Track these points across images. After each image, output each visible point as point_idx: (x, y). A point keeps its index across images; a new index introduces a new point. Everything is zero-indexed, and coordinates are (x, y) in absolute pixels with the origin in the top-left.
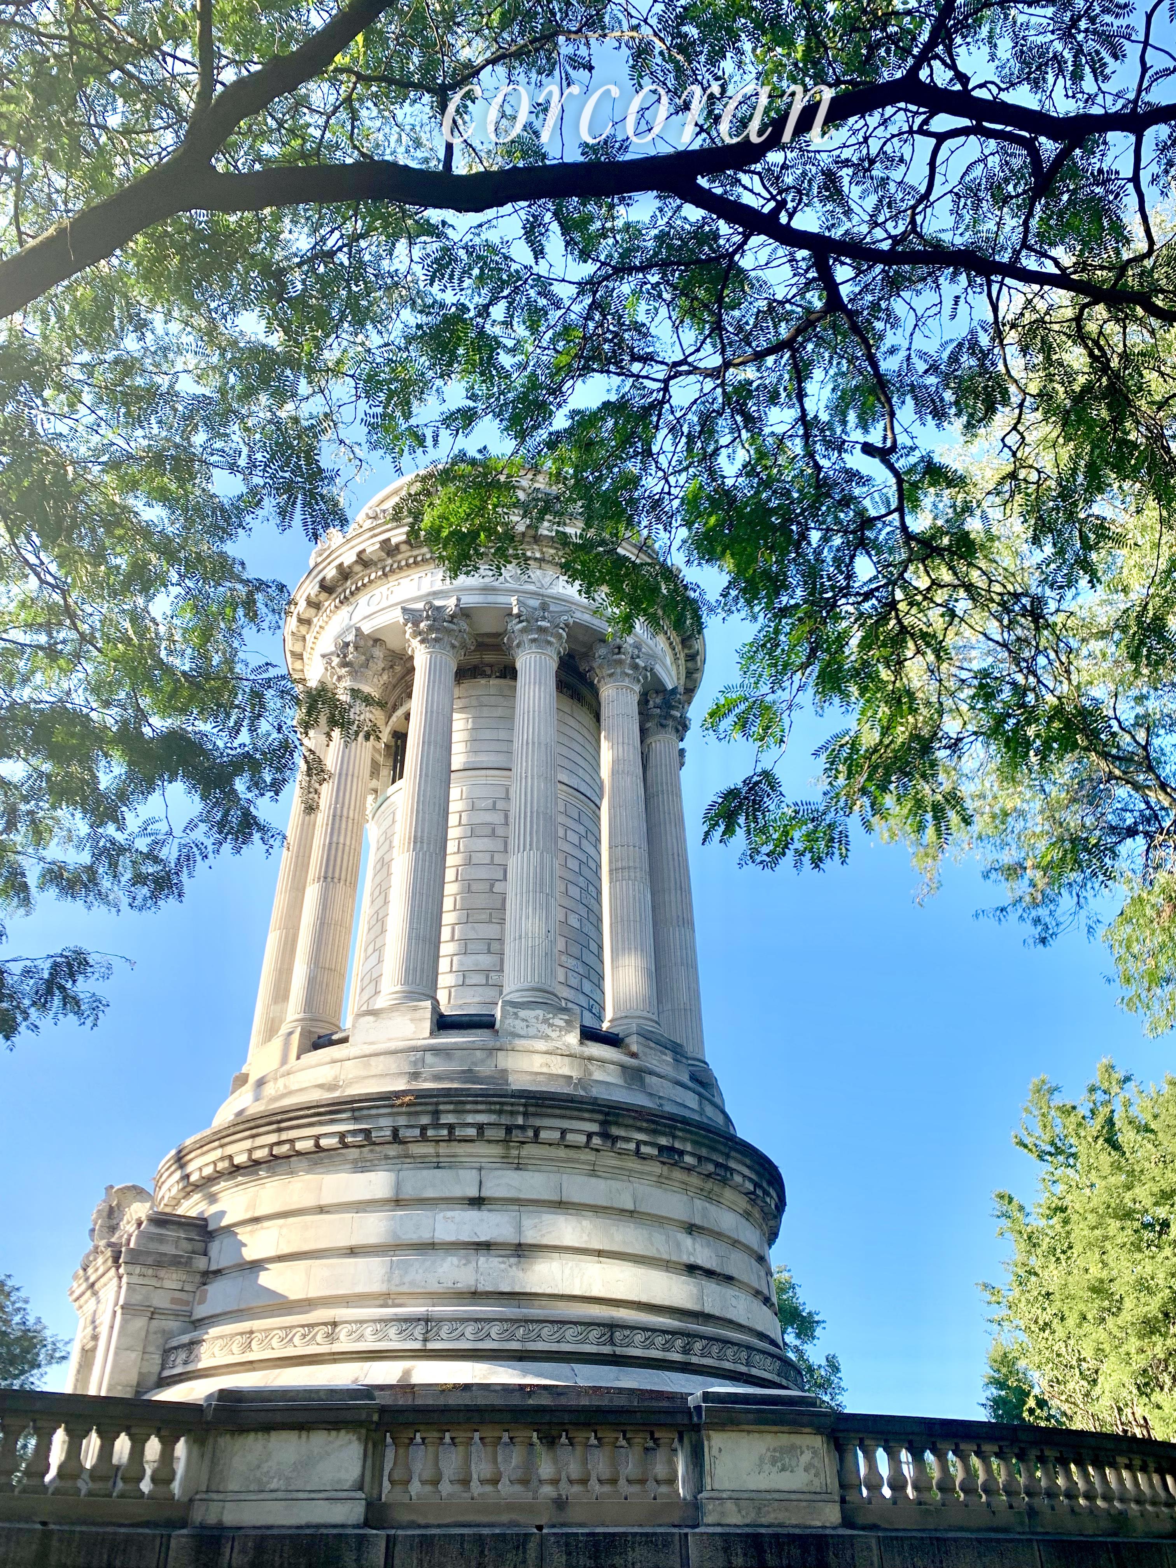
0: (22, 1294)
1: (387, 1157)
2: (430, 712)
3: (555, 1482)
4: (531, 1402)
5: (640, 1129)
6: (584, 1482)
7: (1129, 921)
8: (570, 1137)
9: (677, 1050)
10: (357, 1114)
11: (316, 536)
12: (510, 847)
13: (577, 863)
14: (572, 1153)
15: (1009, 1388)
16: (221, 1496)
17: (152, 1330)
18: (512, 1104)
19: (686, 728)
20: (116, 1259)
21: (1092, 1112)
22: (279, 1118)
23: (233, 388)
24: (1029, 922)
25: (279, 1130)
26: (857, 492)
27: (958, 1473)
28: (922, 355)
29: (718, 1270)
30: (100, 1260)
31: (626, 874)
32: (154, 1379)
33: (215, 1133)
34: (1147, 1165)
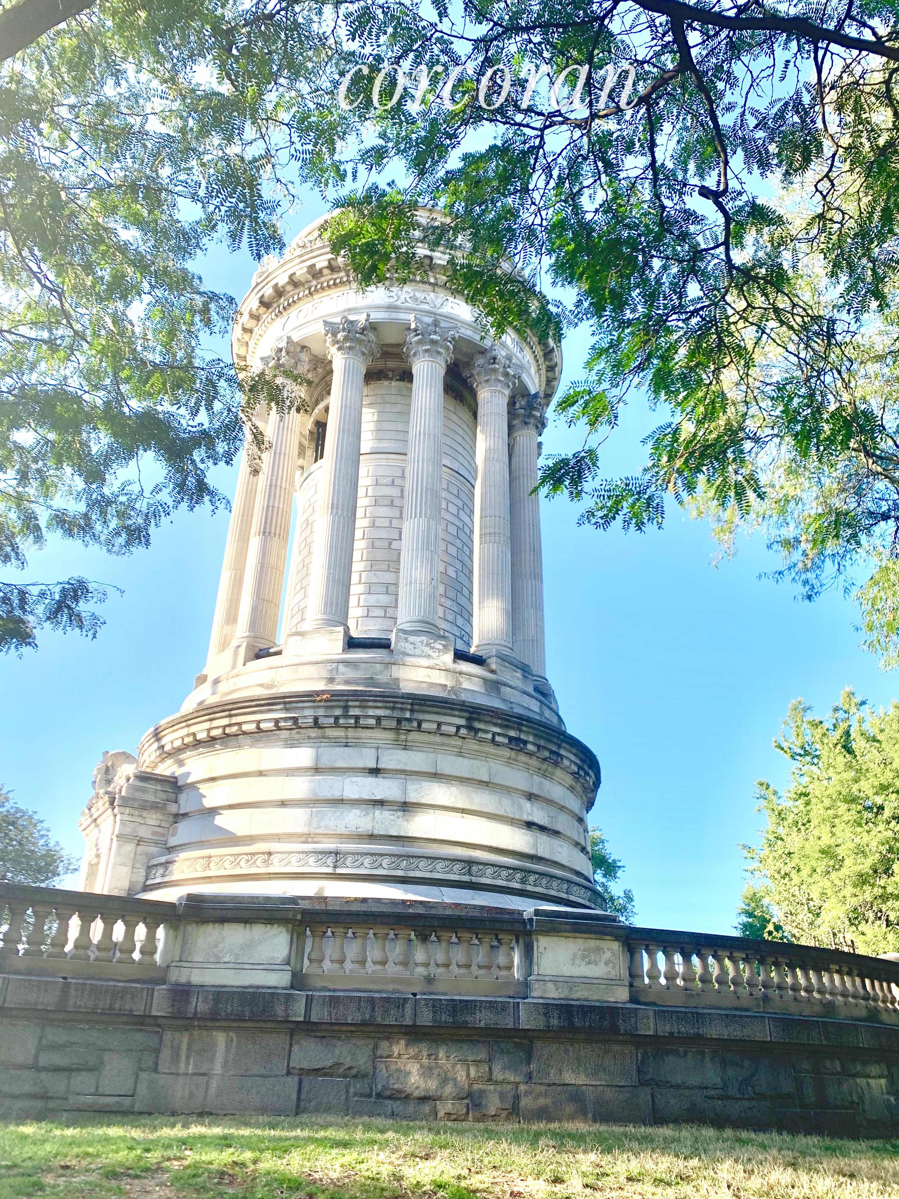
0: (45, 825)
1: (309, 738)
2: (344, 407)
3: (426, 965)
4: (411, 911)
5: (496, 725)
6: (447, 966)
7: (877, 583)
8: (444, 728)
9: (525, 670)
10: (288, 706)
11: (259, 256)
12: (405, 515)
13: (455, 528)
14: (445, 740)
15: (755, 917)
16: (189, 965)
17: (139, 852)
18: (402, 703)
19: (544, 425)
20: (112, 803)
21: (835, 726)
22: (230, 707)
23: (192, 129)
24: (800, 583)
25: (230, 716)
26: (692, 228)
27: (715, 971)
28: (754, 112)
29: (549, 826)
30: (101, 802)
31: (492, 538)
32: (141, 885)
33: (183, 717)
34: (872, 765)
